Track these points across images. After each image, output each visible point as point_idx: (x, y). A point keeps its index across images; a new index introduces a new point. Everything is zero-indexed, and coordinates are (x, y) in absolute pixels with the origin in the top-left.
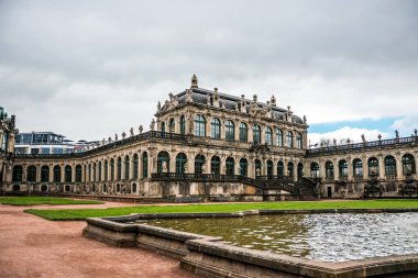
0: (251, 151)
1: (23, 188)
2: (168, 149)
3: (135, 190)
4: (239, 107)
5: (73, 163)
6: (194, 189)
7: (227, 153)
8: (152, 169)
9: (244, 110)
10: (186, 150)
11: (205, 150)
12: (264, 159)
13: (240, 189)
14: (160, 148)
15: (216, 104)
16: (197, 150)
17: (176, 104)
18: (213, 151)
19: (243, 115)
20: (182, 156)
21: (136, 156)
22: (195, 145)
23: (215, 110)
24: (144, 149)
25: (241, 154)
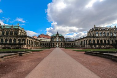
0: (110, 38)
1: (66, 46)
2: (91, 39)
3: (85, 46)
4: (106, 29)
5: (73, 42)
6: (97, 46)
7: (104, 39)
8: (88, 43)
9: (107, 30)
10: (95, 39)
11: (99, 39)
12: (114, 39)
13: (108, 46)
14: (89, 39)
15: (100, 30)
16: (97, 39)
17: (91, 31)
18: (101, 39)
19: (107, 31)
20: (94, 40)
21: (85, 41)
22: (96, 38)
23: (100, 31)
24: (86, 39)
25: (108, 39)
